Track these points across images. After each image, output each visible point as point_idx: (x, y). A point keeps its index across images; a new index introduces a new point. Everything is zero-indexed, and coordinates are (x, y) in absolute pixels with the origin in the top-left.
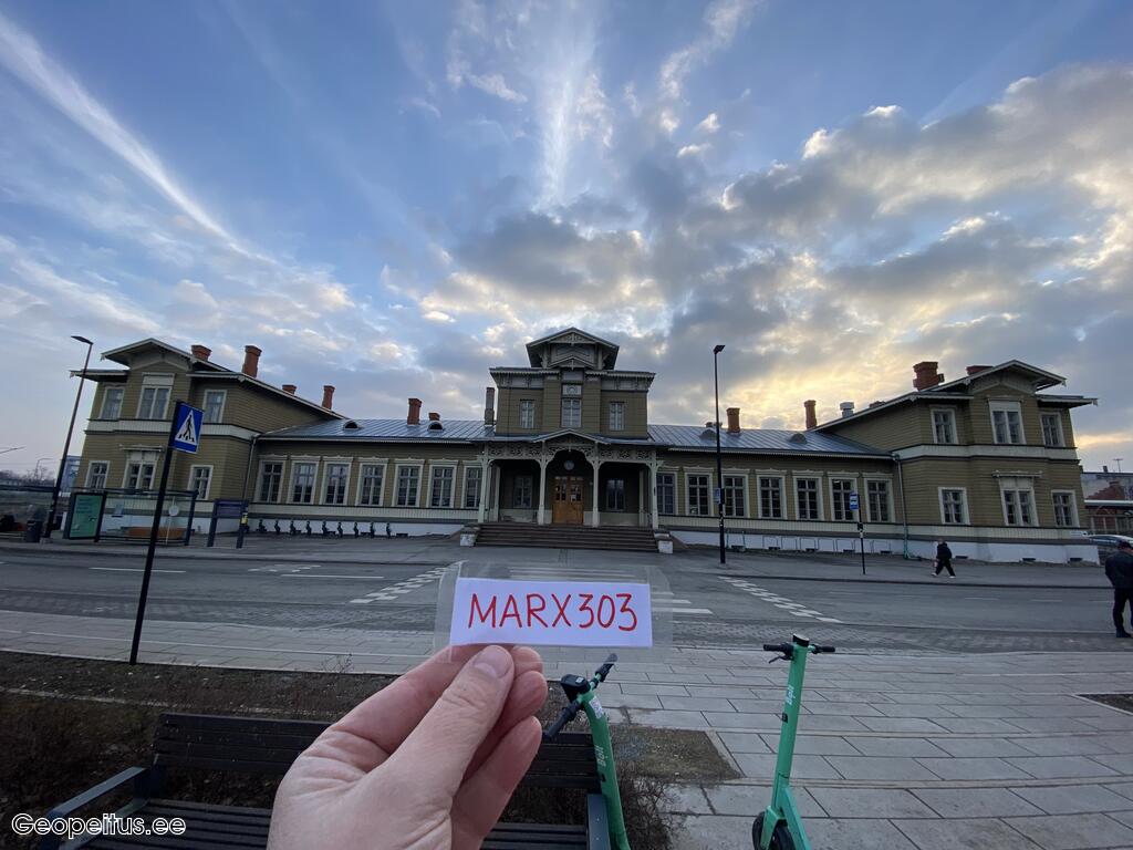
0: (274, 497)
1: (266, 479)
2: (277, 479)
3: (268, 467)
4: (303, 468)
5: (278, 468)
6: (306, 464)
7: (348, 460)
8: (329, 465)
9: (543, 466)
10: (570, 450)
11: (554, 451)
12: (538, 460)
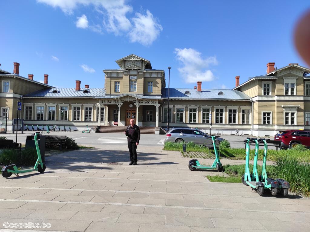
0: (30, 118)
1: (27, 112)
3: (27, 107)
6: (40, 106)
7: (55, 105)
8: (48, 106)
9: (119, 107)
10: (128, 101)
11: (123, 101)
12: (118, 105)
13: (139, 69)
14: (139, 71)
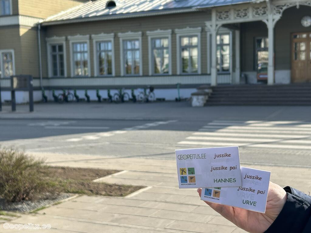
0: (62, 73)
1: (54, 57)
2: (61, 57)
3: (54, 48)
4: (78, 46)
5: (61, 48)
6: (80, 43)
7: (110, 37)
8: (97, 42)
9: (271, 26)
10: (298, 7)
11: (282, 8)
12: (265, 21)
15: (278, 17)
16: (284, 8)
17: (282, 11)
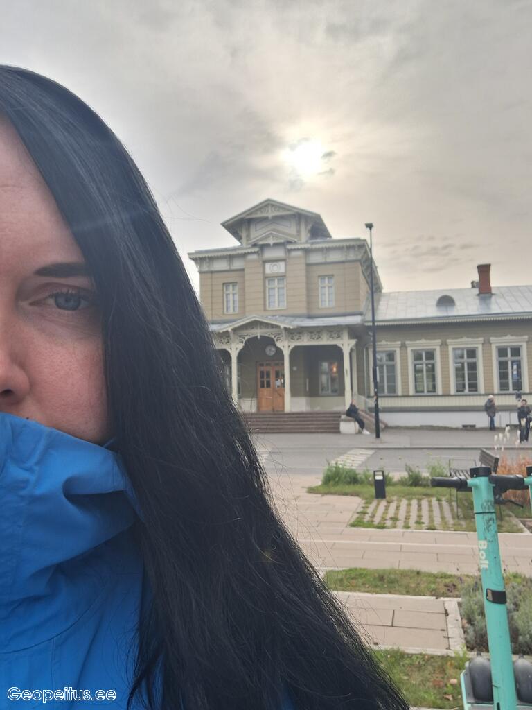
9: (233, 355)
10: (259, 337)
11: (244, 338)
12: (229, 350)
13: (289, 242)
14: (289, 247)
15: (241, 346)
16: (247, 338)
17: (244, 341)
